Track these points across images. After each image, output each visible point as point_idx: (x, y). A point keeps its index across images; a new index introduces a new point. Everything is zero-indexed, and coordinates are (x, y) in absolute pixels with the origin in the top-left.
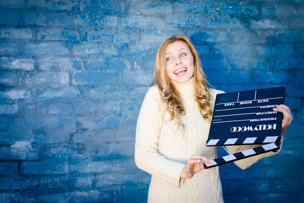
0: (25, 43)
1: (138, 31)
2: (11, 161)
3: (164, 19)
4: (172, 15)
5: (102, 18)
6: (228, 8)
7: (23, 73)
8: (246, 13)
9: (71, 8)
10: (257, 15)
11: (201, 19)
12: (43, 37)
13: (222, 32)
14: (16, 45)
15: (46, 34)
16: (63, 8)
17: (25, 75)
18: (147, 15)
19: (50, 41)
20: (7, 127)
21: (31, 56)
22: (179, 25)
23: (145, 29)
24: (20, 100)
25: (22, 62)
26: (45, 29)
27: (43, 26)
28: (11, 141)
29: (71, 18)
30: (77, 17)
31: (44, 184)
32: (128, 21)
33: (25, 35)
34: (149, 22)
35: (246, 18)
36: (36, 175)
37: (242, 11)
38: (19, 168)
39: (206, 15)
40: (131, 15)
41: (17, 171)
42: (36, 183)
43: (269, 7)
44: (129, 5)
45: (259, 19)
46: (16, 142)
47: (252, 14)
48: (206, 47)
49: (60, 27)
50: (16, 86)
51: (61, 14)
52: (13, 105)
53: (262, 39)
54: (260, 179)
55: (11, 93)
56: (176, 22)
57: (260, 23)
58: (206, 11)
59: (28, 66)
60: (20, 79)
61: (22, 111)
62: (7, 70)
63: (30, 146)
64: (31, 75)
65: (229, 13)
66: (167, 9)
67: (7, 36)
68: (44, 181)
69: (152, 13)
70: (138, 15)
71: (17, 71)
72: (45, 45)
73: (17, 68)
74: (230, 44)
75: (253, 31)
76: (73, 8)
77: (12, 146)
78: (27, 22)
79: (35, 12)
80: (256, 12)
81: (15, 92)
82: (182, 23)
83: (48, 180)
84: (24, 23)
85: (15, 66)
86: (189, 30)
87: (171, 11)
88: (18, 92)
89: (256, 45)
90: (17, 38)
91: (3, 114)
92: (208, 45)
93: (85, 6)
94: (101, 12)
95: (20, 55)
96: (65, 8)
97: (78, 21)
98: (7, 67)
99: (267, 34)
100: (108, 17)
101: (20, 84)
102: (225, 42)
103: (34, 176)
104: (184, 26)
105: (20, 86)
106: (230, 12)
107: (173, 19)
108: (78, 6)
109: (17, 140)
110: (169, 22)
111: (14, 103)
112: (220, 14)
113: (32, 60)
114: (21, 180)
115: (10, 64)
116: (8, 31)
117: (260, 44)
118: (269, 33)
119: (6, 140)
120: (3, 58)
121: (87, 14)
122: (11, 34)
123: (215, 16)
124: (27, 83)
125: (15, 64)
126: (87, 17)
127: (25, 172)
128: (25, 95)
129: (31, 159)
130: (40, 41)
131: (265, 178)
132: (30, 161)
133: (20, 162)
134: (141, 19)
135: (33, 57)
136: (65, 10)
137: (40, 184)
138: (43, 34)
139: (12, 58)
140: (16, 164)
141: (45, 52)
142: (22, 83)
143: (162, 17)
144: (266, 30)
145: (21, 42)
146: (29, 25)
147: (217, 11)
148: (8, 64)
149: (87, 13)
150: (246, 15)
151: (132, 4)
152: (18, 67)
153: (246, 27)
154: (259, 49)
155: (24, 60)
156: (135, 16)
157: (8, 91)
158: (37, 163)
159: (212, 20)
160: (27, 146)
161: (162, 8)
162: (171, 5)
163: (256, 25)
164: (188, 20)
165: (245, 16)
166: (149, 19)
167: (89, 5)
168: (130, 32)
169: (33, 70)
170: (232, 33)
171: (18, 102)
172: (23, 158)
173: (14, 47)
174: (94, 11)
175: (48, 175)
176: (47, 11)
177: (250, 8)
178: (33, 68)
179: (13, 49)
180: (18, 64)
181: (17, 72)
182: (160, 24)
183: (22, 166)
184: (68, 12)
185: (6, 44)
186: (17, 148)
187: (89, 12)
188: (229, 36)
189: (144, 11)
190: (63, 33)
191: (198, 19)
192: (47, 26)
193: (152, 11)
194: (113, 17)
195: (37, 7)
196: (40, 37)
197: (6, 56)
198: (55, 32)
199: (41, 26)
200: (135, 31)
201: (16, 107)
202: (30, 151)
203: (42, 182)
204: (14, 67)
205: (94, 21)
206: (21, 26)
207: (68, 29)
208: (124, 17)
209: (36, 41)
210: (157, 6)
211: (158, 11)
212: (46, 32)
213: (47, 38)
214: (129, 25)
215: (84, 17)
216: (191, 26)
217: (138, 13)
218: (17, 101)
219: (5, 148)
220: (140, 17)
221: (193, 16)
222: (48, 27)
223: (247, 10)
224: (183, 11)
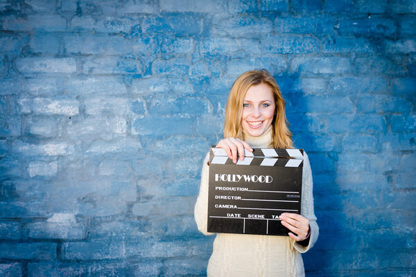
0: (68, 78)
1: (222, 59)
2: (47, 240)
3: (260, 42)
4: (271, 36)
5: (173, 41)
6: (351, 25)
7: (64, 120)
8: (379, 32)
9: (129, 29)
10: (393, 34)
11: (313, 42)
12: (91, 70)
13: (343, 59)
14: (54, 81)
15: (95, 65)
16: (118, 29)
17: (67, 122)
18: (235, 36)
19: (100, 75)
20: (43, 194)
21: (76, 96)
22: (281, 49)
23: (233, 57)
24: (60, 157)
25: (63, 105)
26: (94, 58)
27: (91, 54)
28: (48, 213)
29: (129, 43)
30: (137, 41)
31: (92, 273)
32: (209, 44)
33: (66, 67)
34: (238, 47)
35: (379, 39)
36: (81, 260)
37: (372, 28)
38: (59, 250)
39: (319, 35)
40: (213, 38)
41: (56, 254)
42: (81, 271)
43: (412, 22)
44: (211, 23)
45: (398, 39)
46: (55, 214)
47: (388, 33)
48: (320, 80)
49: (115, 56)
50: (55, 138)
51: (115, 37)
52: (50, 164)
53: (402, 68)
54: (401, 269)
55: (47, 147)
56: (277, 45)
57: (399, 45)
58: (320, 30)
59: (71, 109)
60: (60, 128)
61: (63, 171)
62: (42, 116)
63: (74, 220)
64: (75, 122)
65: (353, 32)
66: (264, 28)
67: (43, 69)
68: (93, 268)
69: (242, 34)
70: (223, 37)
71: (56, 116)
72: (94, 80)
73: (55, 113)
74: (355, 75)
75: (389, 57)
76: (133, 28)
77: (49, 220)
78: (69, 50)
79: (80, 35)
80: (393, 29)
81: (54, 145)
82: (285, 47)
83: (98, 267)
84: (65, 50)
85: (54, 110)
86: (295, 57)
87: (270, 30)
88: (57, 145)
89: (394, 76)
90: (56, 71)
91: (37, 176)
92: (323, 77)
93: (148, 26)
94: (171, 34)
95: (61, 94)
96: (122, 29)
97: (139, 47)
98: (42, 112)
99: (410, 60)
100: (181, 41)
101: (60, 135)
102: (347, 72)
103: (78, 261)
104: (288, 51)
105: (60, 137)
106: (355, 30)
107: (272, 41)
108: (139, 27)
109: (56, 212)
110: (267, 45)
111: (51, 161)
112: (339, 34)
113: (76, 102)
114: (61, 267)
115: (46, 107)
116: (44, 62)
117: (399, 76)
118: (412, 59)
119: (41, 212)
120: (37, 99)
121: (151, 37)
122: (48, 67)
123: (332, 37)
124: (70, 133)
125: (54, 107)
126: (152, 41)
127: (67, 256)
128: (66, 149)
129: (75, 238)
130: (87, 76)
131: (408, 269)
132: (73, 241)
133: (59, 241)
134: (227, 42)
135: (78, 98)
136: (121, 32)
137: (87, 273)
138: (92, 65)
139: (49, 100)
140: (55, 245)
141: (93, 91)
142: (62, 134)
143: (257, 39)
144: (408, 55)
145: (61, 77)
146: (73, 53)
147: (335, 29)
148: (43, 107)
149: (151, 35)
150: (378, 34)
151: (214, 23)
152: (58, 111)
153: (378, 52)
154: (397, 82)
155: (65, 101)
156: (219, 39)
157: (44, 144)
158: (83, 244)
159: (329, 42)
160: (70, 220)
161: (257, 26)
162: (270, 21)
163: (393, 48)
164: (294, 43)
165: (376, 36)
166: (238, 43)
167: (153, 24)
168: (212, 61)
169: (77, 115)
170: (358, 60)
171: (58, 159)
172: (64, 236)
173: (52, 84)
174: (162, 33)
175: (98, 261)
176: (97, 34)
177: (384, 24)
178: (78, 112)
179: (51, 87)
180: (57, 106)
181: (56, 119)
182: (255, 49)
183: (63, 248)
184: (126, 35)
185: (40, 81)
186: (56, 223)
187: (154, 34)
188: (353, 64)
189: (231, 32)
190: (118, 64)
191: (308, 41)
192: (96, 55)
193: (242, 31)
194: (188, 41)
195: (83, 29)
196: (87, 70)
197: (41, 96)
198: (107, 62)
199: (88, 55)
200: (219, 60)
201: (54, 166)
202: (74, 227)
203: (90, 271)
204: (51, 111)
205: (161, 46)
206: (61, 55)
207: (126, 58)
208: (203, 41)
209: (81, 75)
210: (249, 24)
211: (251, 31)
212: (95, 63)
213: (97, 71)
214: (210, 51)
215: (147, 41)
216: (298, 52)
217: (224, 34)
218: (56, 158)
219: (40, 223)
220: (225, 39)
221: (301, 37)
222: (98, 56)
223: (379, 26)
224: (286, 31)
